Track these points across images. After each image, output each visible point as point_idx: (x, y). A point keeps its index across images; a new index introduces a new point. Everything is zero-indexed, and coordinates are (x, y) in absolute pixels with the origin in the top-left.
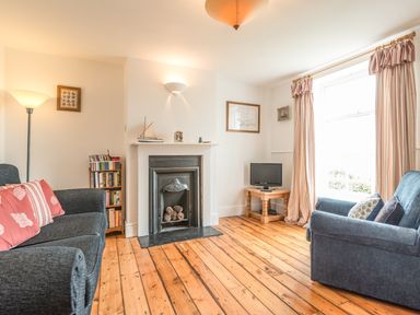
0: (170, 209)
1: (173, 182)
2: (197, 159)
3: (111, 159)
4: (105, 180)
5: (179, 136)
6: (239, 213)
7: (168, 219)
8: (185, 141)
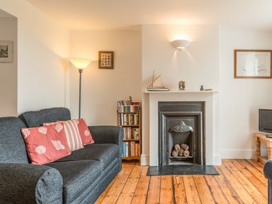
0: (177, 146)
1: (179, 124)
2: (200, 105)
3: (132, 104)
4: (128, 120)
5: (182, 85)
6: (249, 157)
7: (176, 154)
8: (187, 89)
